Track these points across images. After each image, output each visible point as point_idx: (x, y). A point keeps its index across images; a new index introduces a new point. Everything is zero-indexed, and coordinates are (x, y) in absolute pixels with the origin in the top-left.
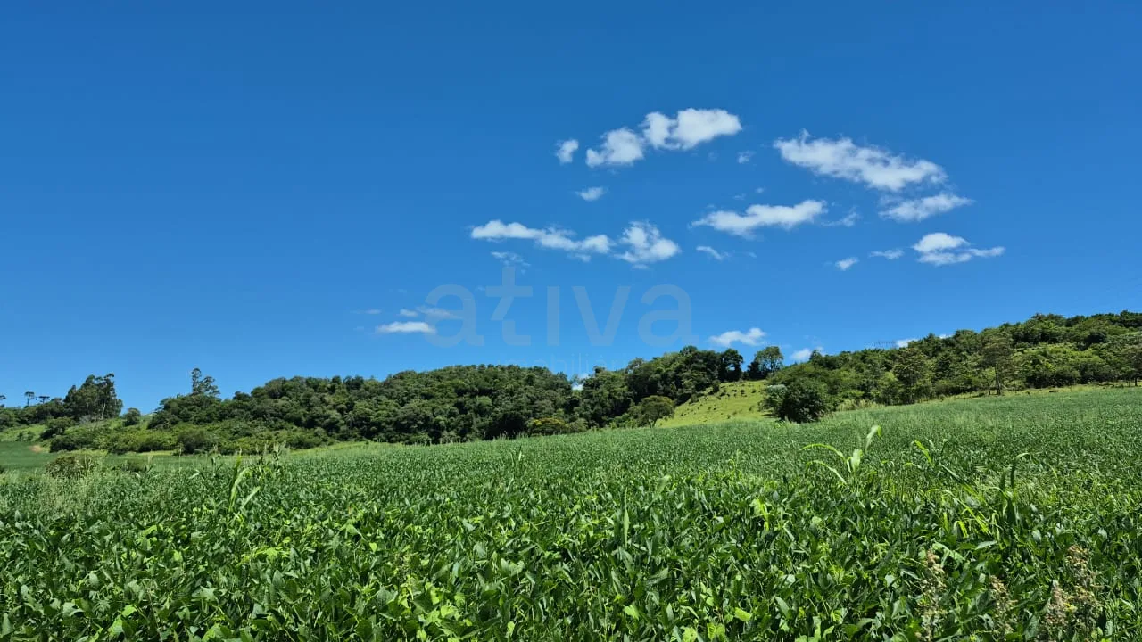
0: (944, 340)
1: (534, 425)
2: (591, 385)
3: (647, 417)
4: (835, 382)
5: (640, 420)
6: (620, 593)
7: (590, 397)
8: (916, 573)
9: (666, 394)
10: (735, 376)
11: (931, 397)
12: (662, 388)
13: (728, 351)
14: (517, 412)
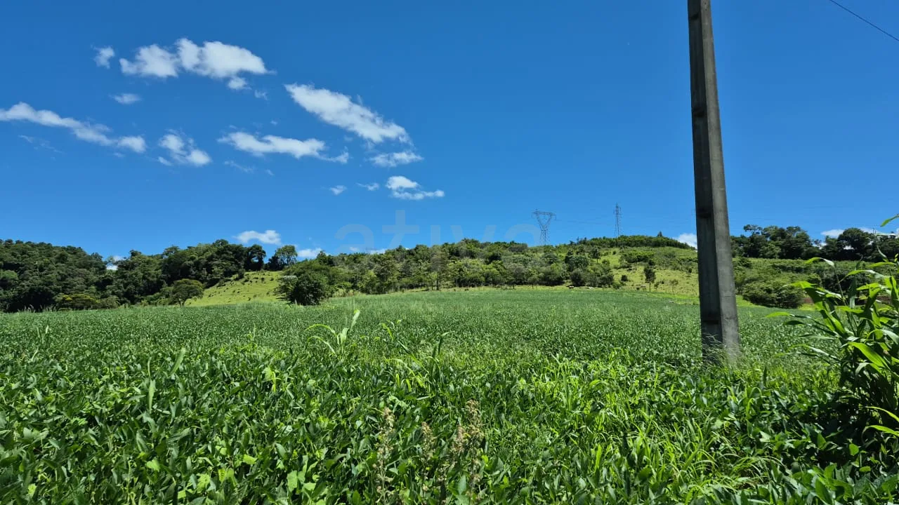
0: (408, 251)
1: (64, 300)
2: (125, 266)
3: (177, 297)
4: (333, 276)
5: (171, 299)
6: (143, 450)
7: (124, 277)
8: (376, 418)
9: (197, 278)
10: (258, 267)
11: (396, 290)
12: (194, 273)
13: (254, 246)
14: (45, 287)
